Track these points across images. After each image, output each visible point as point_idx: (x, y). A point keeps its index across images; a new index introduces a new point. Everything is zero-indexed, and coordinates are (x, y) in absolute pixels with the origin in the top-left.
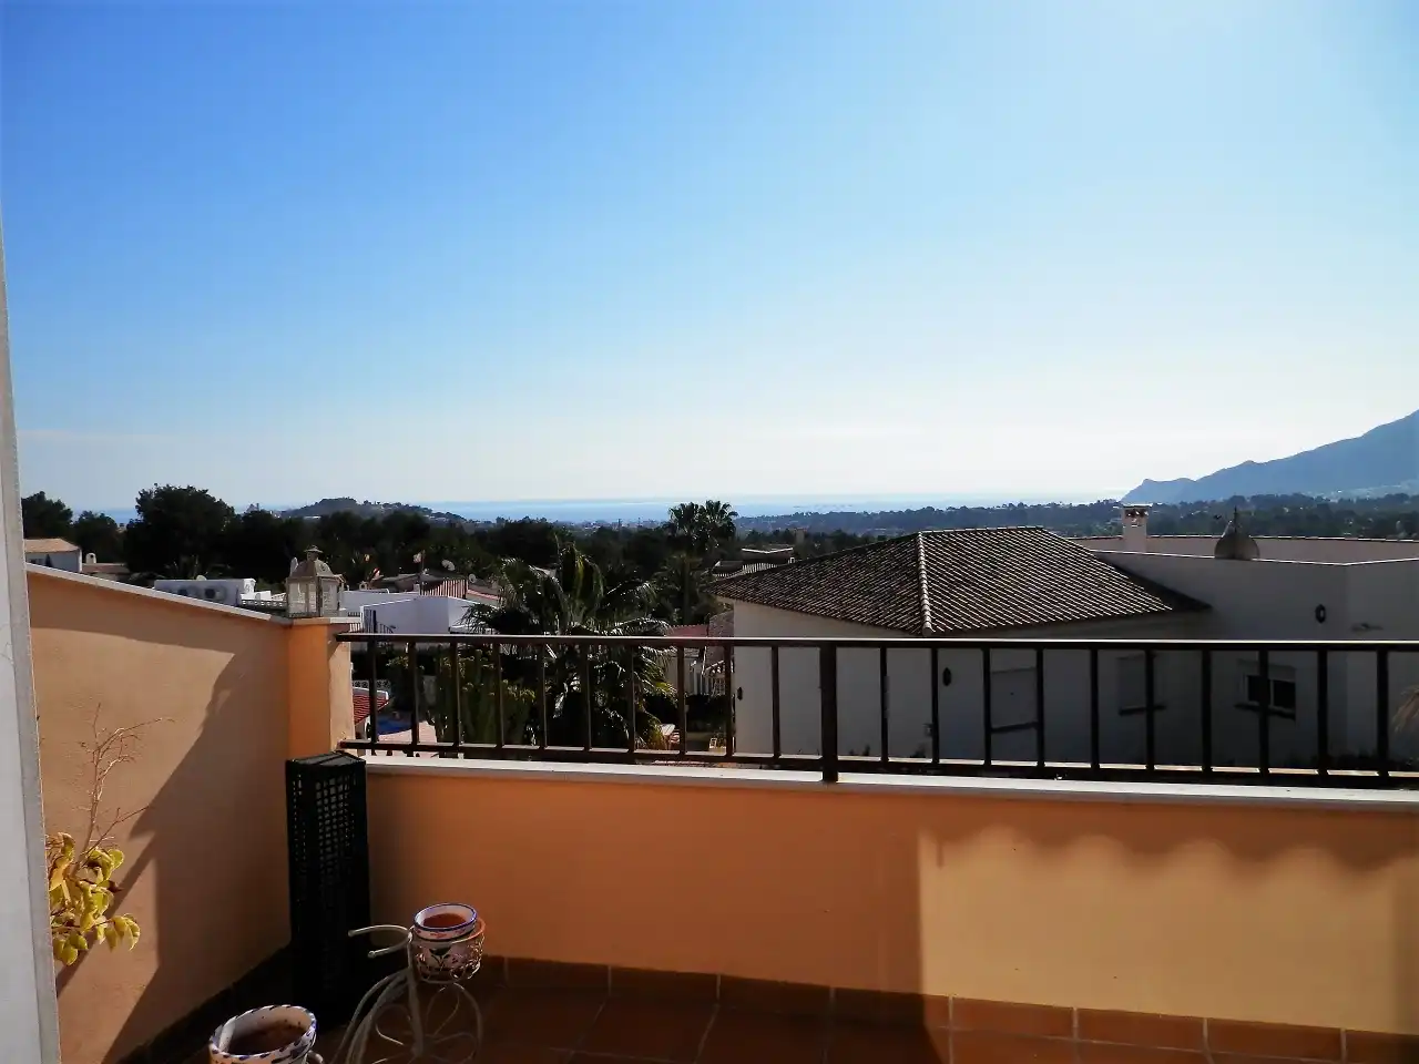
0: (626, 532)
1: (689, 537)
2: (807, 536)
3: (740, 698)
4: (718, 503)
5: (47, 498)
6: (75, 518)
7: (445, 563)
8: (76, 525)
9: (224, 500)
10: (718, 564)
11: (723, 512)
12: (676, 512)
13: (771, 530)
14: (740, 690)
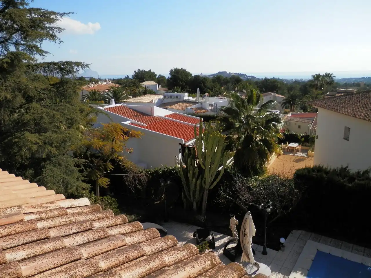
0: (304, 82)
1: (317, 85)
2: (365, 84)
3: (317, 138)
4: (329, 74)
5: (151, 71)
6: (157, 76)
7: (243, 90)
8: (157, 78)
9: (190, 72)
10: (328, 93)
11: (330, 76)
12: (313, 76)
13: (353, 82)
14: (317, 136)
